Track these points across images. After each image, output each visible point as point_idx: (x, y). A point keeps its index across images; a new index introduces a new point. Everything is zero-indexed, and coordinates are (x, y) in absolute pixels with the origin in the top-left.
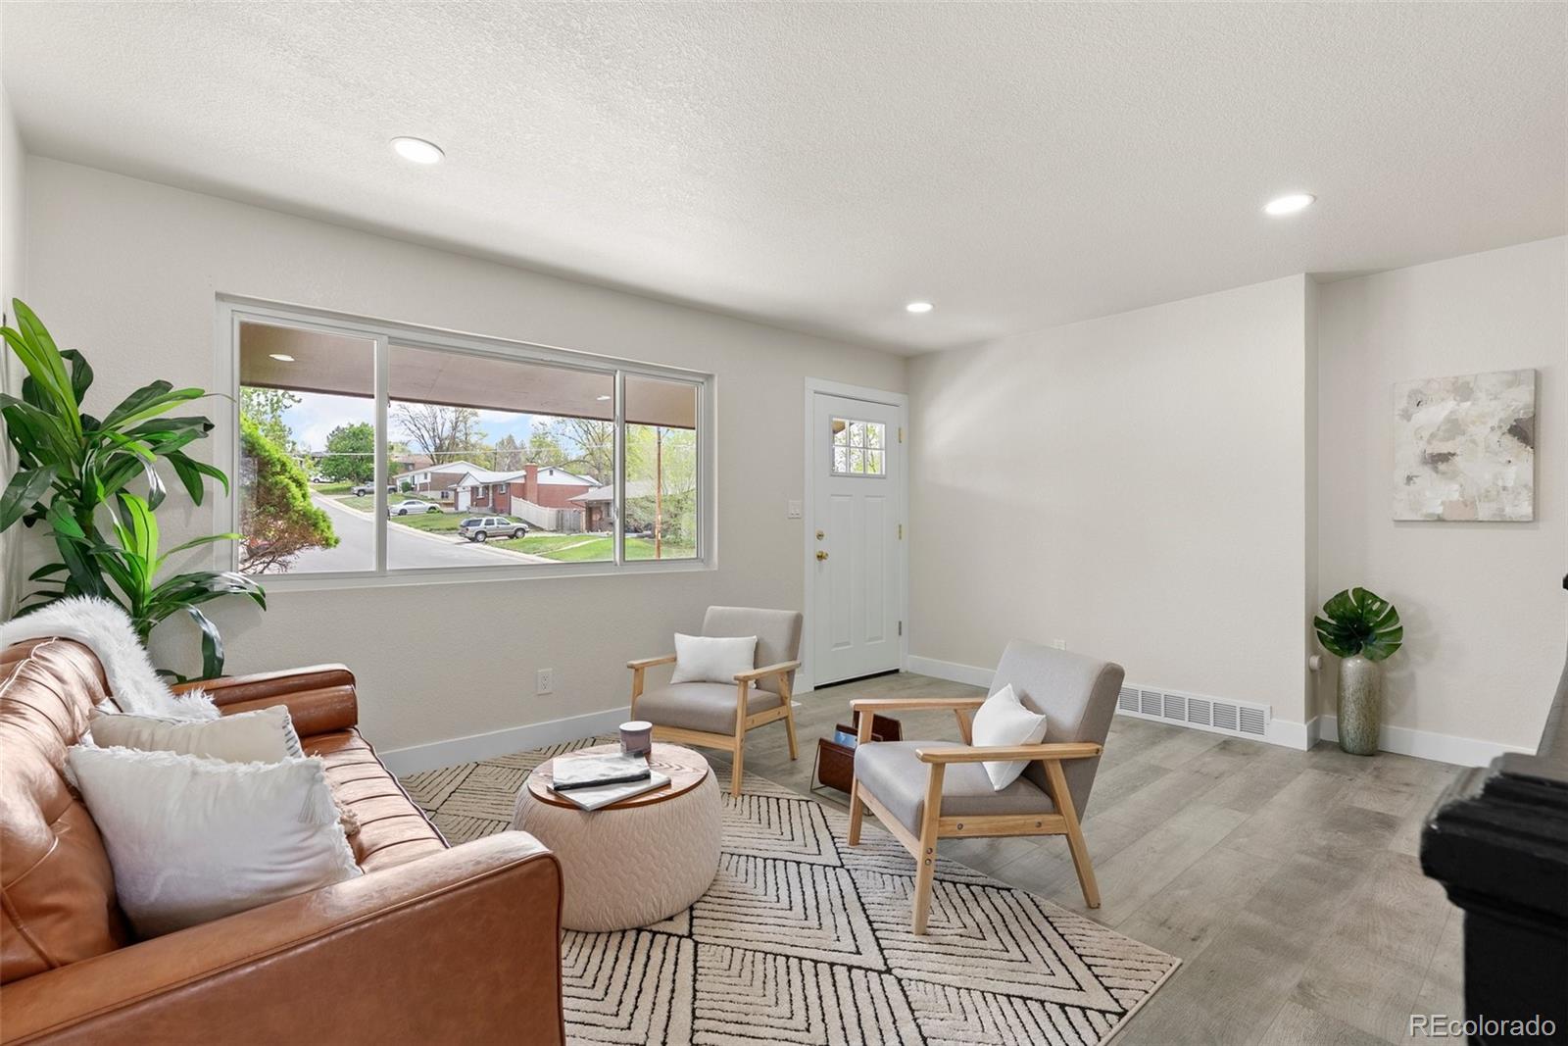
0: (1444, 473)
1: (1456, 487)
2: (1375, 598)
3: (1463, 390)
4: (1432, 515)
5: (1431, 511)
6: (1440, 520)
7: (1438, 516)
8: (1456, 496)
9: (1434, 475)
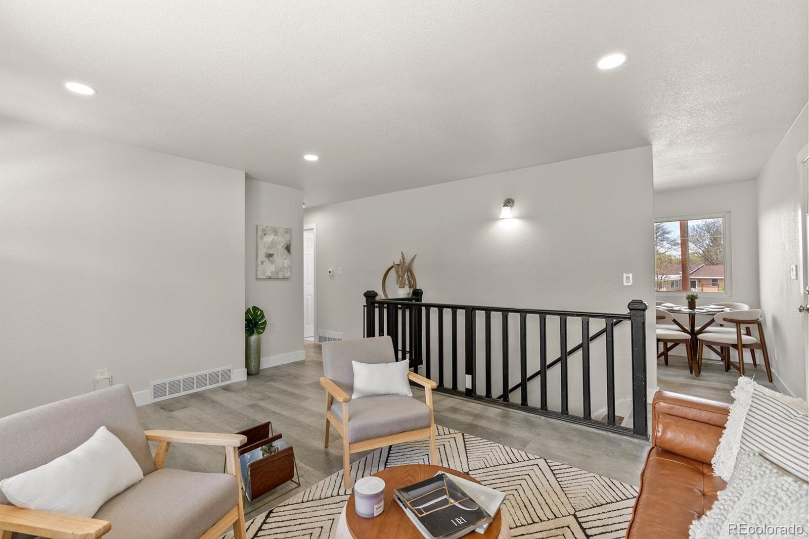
0: (271, 261)
1: (274, 266)
2: (259, 309)
3: (275, 232)
4: (268, 276)
5: (268, 275)
6: (270, 278)
7: (270, 277)
8: (274, 270)
9: (269, 261)
